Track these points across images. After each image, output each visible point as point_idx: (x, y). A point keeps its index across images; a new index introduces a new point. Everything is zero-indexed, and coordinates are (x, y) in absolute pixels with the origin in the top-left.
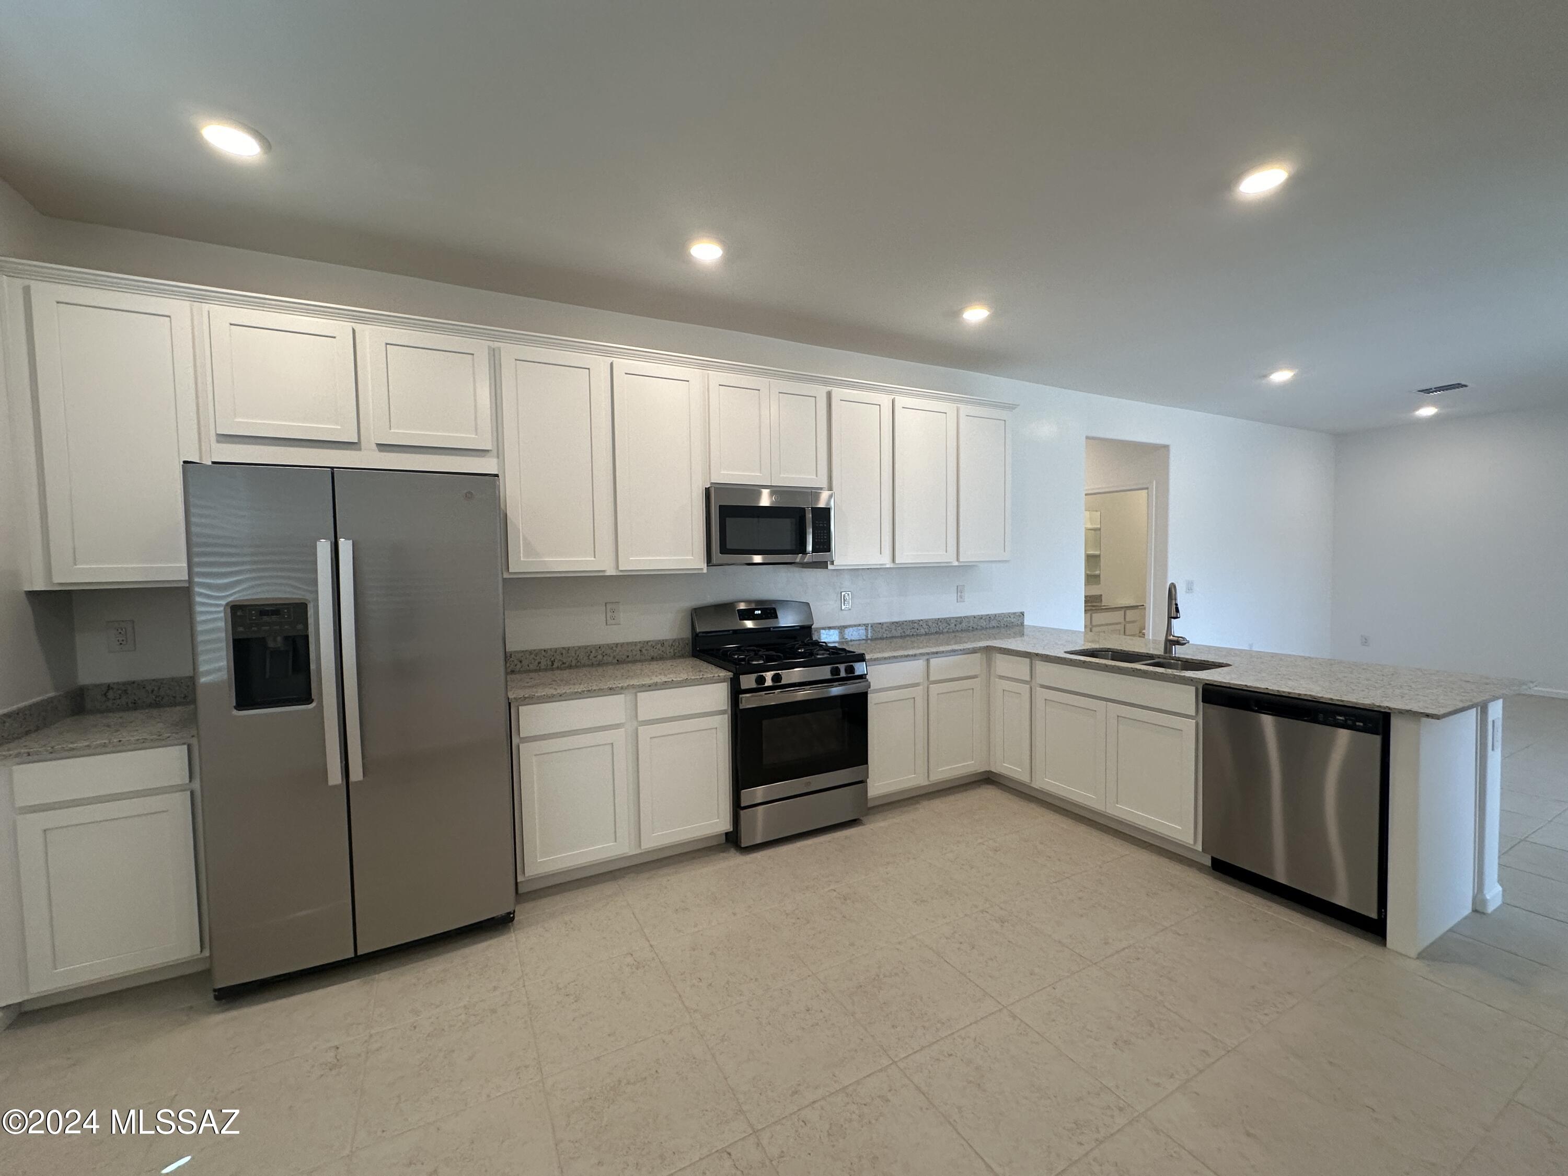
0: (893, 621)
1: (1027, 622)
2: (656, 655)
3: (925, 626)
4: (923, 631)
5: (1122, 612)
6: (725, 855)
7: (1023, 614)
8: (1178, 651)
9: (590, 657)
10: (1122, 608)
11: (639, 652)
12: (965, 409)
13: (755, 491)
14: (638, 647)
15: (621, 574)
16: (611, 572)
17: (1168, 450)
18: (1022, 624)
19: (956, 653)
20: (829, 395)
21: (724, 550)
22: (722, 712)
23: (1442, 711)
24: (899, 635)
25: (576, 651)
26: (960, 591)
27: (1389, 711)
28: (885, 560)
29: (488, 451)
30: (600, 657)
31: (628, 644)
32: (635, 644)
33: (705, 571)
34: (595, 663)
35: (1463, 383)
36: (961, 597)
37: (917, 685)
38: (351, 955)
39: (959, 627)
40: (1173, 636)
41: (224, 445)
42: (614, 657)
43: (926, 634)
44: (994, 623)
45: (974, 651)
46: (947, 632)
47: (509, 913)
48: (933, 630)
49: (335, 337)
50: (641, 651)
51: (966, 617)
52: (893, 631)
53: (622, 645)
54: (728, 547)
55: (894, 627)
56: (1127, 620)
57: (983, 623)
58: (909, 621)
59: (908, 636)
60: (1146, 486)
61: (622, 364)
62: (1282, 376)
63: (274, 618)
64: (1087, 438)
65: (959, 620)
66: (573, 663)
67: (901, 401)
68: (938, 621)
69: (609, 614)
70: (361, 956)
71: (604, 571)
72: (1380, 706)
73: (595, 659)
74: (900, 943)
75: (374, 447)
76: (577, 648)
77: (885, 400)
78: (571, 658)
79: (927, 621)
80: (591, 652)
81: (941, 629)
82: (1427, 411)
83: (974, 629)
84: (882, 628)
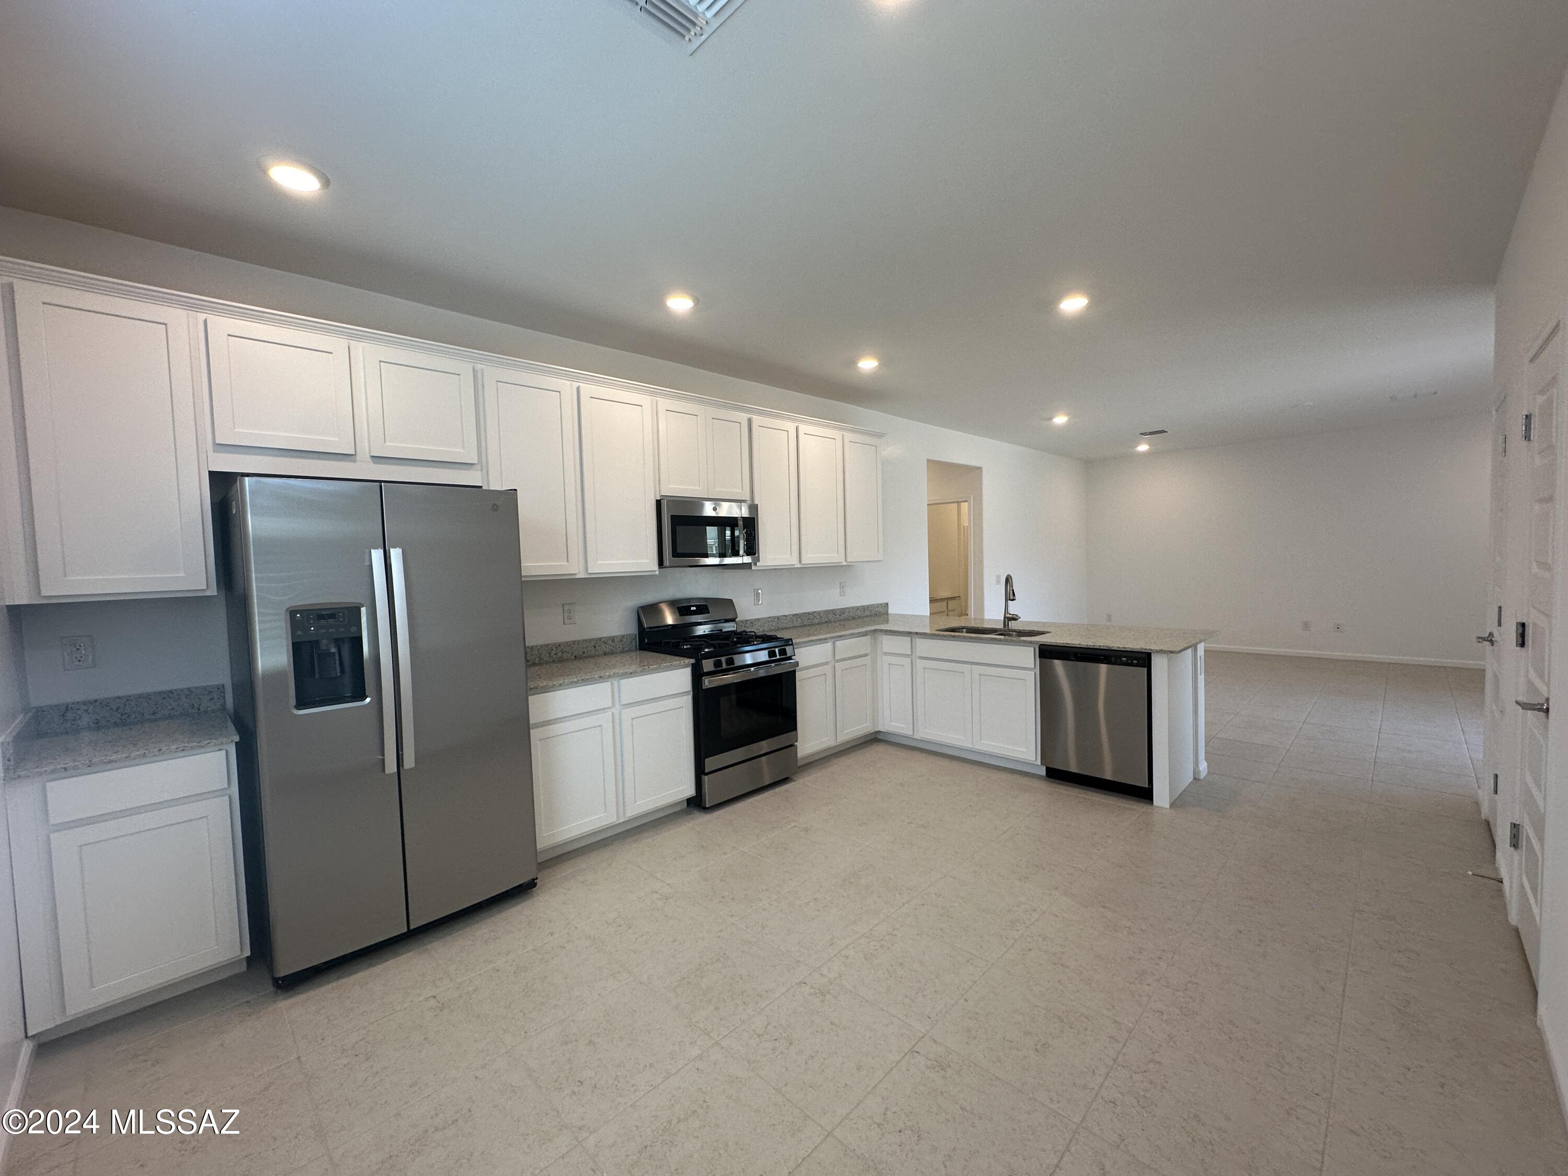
0: (794, 613)
1: (891, 611)
2: (607, 650)
3: (818, 617)
4: (816, 621)
5: (945, 603)
6: (691, 816)
7: (887, 604)
8: (1013, 625)
9: (552, 654)
10: (945, 599)
11: (593, 648)
12: (848, 436)
13: (697, 502)
14: (593, 644)
15: (589, 577)
16: (582, 575)
17: (982, 471)
18: (887, 613)
19: (854, 636)
20: (750, 421)
21: (675, 554)
22: (686, 693)
23: (1178, 649)
24: (799, 625)
25: (538, 649)
26: (842, 587)
27: (1150, 651)
28: (793, 561)
29: (473, 464)
30: (560, 654)
31: (584, 641)
32: (590, 641)
33: (657, 573)
34: (556, 660)
35: (1165, 430)
36: (843, 592)
37: (827, 663)
38: (405, 930)
39: (842, 617)
40: (1010, 614)
41: (219, 454)
42: (572, 654)
43: (819, 624)
44: (867, 613)
45: (865, 634)
46: (834, 621)
47: (534, 879)
48: (823, 620)
49: (331, 353)
50: (595, 647)
51: (848, 608)
52: (795, 622)
53: (579, 642)
54: (678, 551)
55: (795, 619)
56: (949, 608)
57: (859, 613)
58: (806, 613)
59: (806, 625)
60: (965, 499)
61: (588, 389)
62: (1060, 420)
63: (331, 621)
64: (928, 460)
65: (843, 611)
66: (537, 661)
67: (803, 428)
68: (827, 612)
69: (566, 615)
70: (414, 930)
71: (575, 574)
72: (1146, 649)
73: (555, 656)
74: (861, 851)
75: (369, 459)
76: (539, 647)
77: (790, 426)
78: (534, 656)
79: (819, 613)
80: (552, 650)
81: (831, 618)
82: (1143, 448)
83: (854, 618)
84: (786, 620)
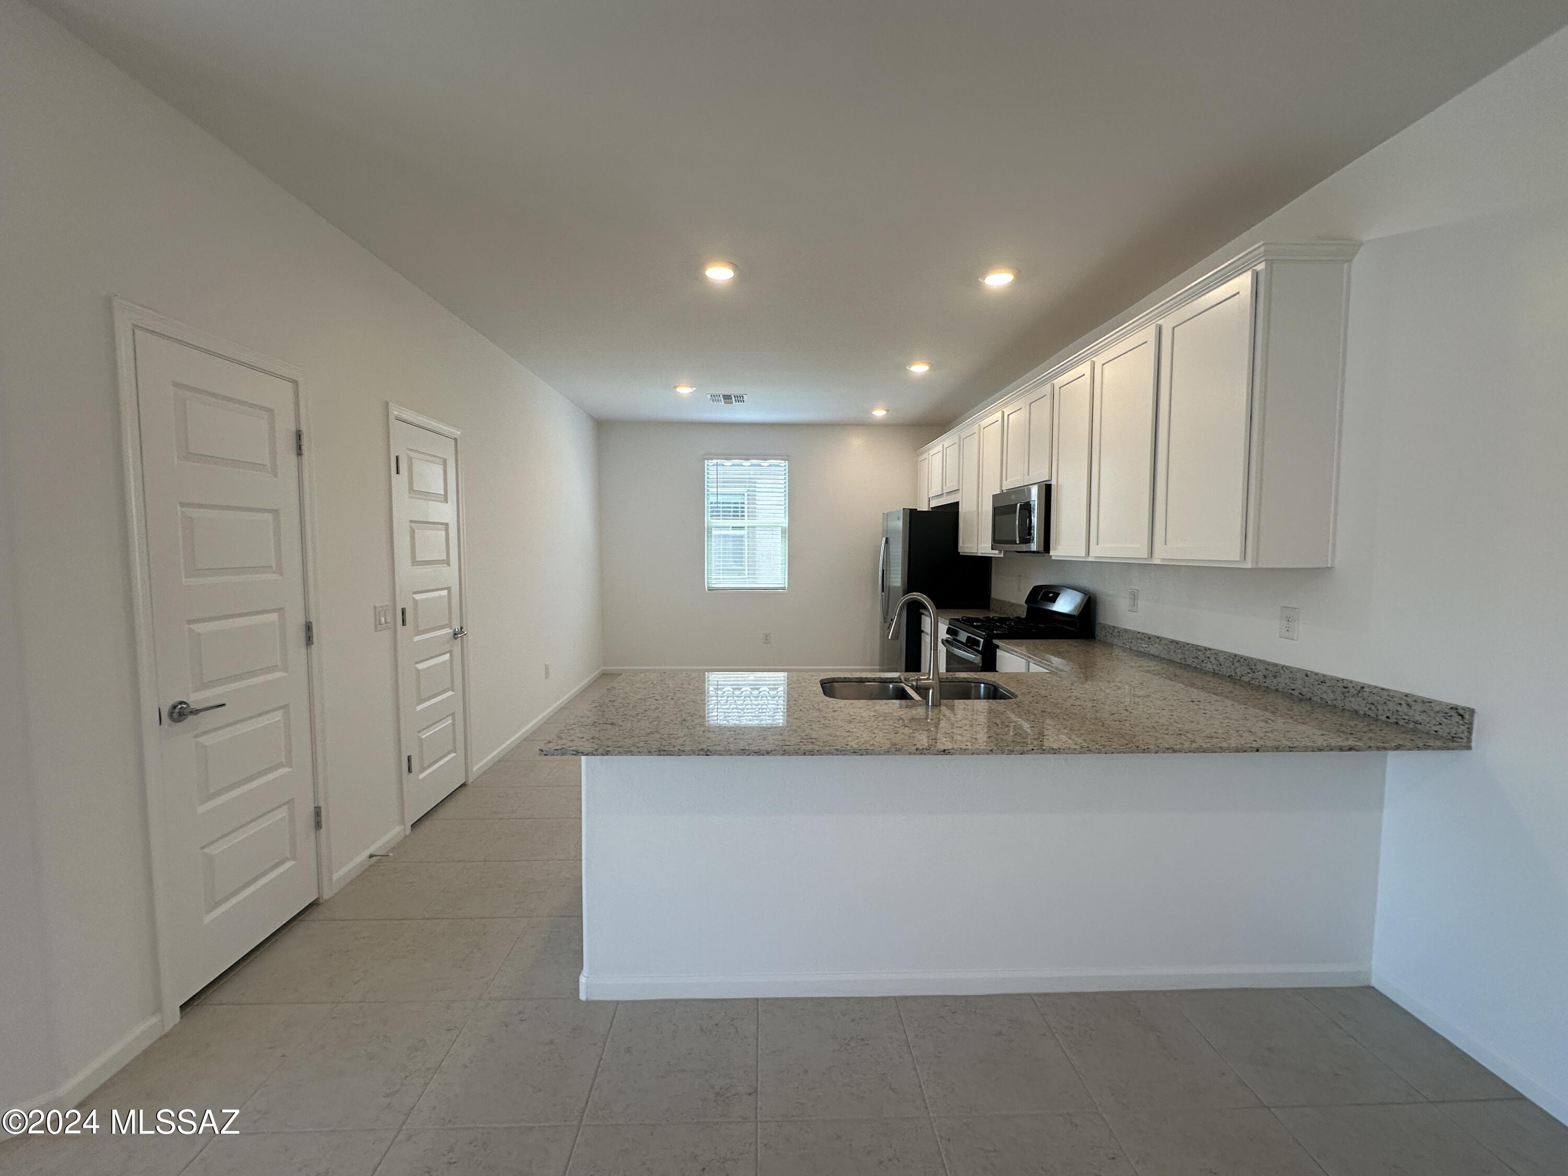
3: (1212, 659)
26: (1289, 617)
36: (1286, 631)
39: (1271, 683)
46: (1249, 683)
48: (1222, 670)
55: (1172, 647)
58: (1193, 645)
68: (1235, 659)
81: (1239, 674)
